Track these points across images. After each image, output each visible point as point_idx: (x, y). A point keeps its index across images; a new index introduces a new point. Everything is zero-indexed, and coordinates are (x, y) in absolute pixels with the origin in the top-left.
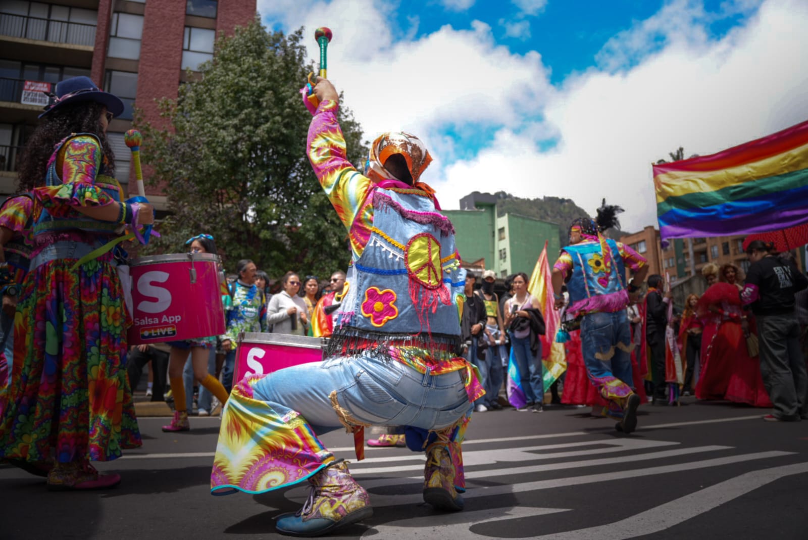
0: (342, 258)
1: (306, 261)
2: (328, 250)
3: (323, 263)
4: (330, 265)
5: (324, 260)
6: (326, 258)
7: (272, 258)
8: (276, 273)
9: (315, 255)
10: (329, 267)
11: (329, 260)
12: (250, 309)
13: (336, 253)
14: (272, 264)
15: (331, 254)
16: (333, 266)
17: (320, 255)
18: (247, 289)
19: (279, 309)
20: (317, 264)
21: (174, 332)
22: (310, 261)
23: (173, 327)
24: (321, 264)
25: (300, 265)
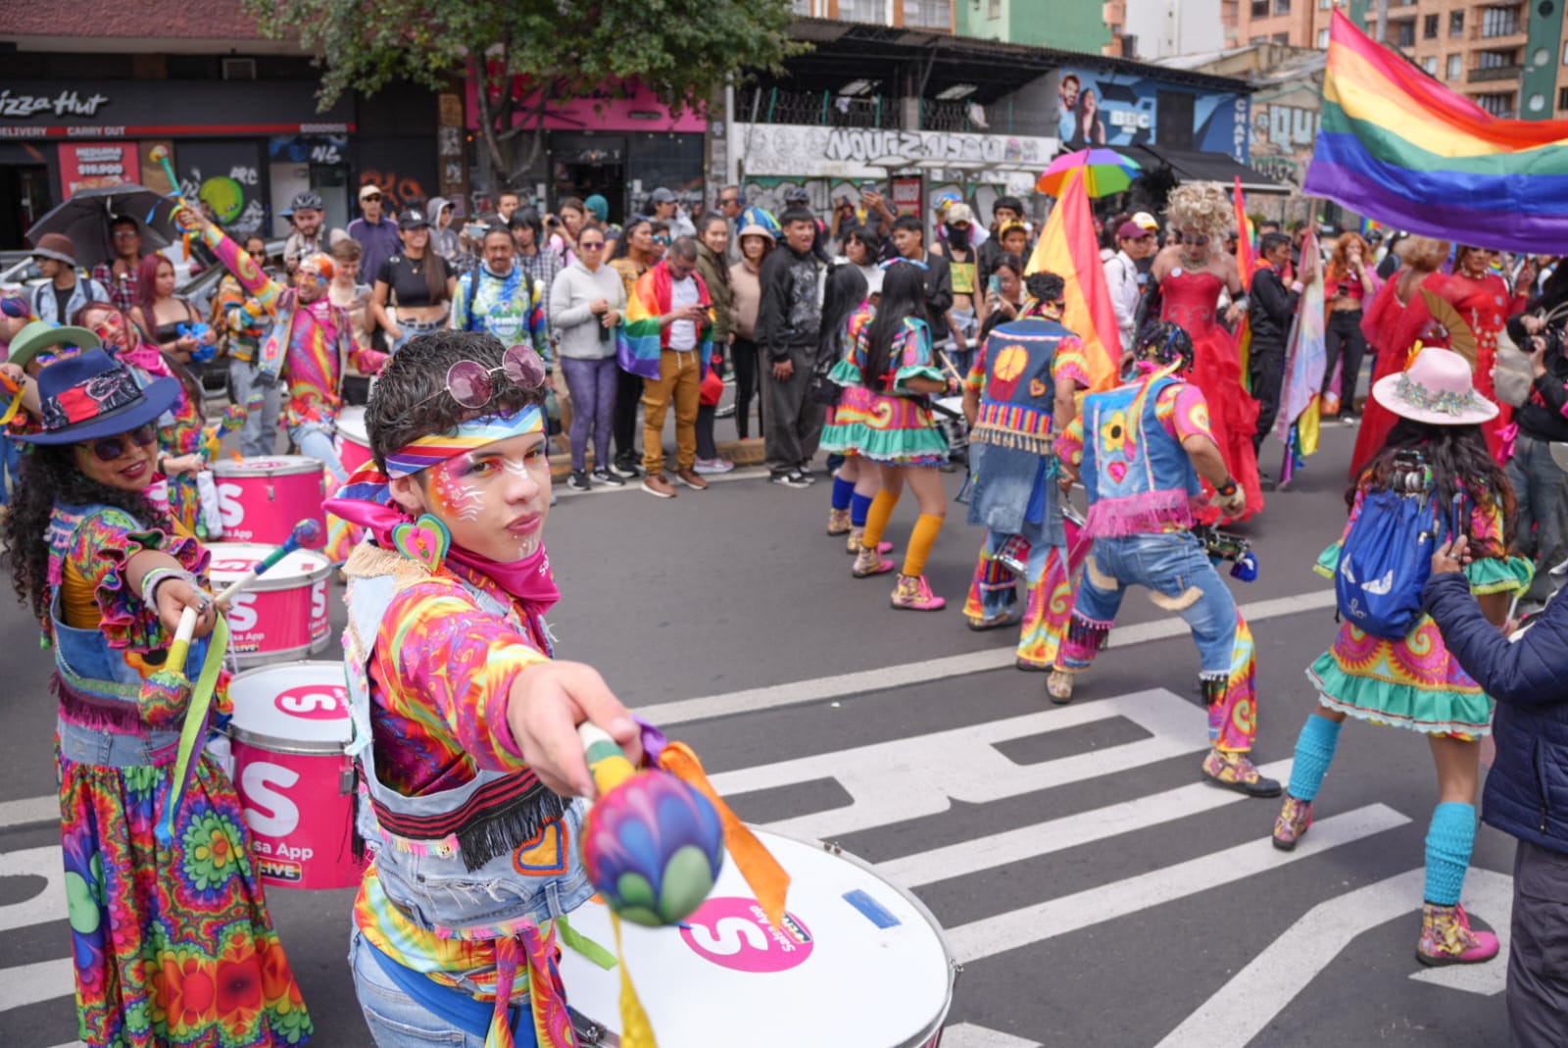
0: (672, 31)
1: (598, 32)
2: (642, 14)
3: (633, 42)
4: (646, 46)
5: (635, 36)
6: (639, 31)
7: (529, 28)
8: (540, 59)
9: (617, 22)
10: (643, 49)
11: (644, 35)
12: (506, 321)
13: (659, 22)
14: (531, 41)
15: (649, 23)
16: (652, 47)
17: (626, 24)
18: (500, 282)
19: (572, 301)
20: (619, 43)
21: (297, 876)
22: (607, 33)
23: (296, 866)
24: (628, 42)
25: (586, 42)
